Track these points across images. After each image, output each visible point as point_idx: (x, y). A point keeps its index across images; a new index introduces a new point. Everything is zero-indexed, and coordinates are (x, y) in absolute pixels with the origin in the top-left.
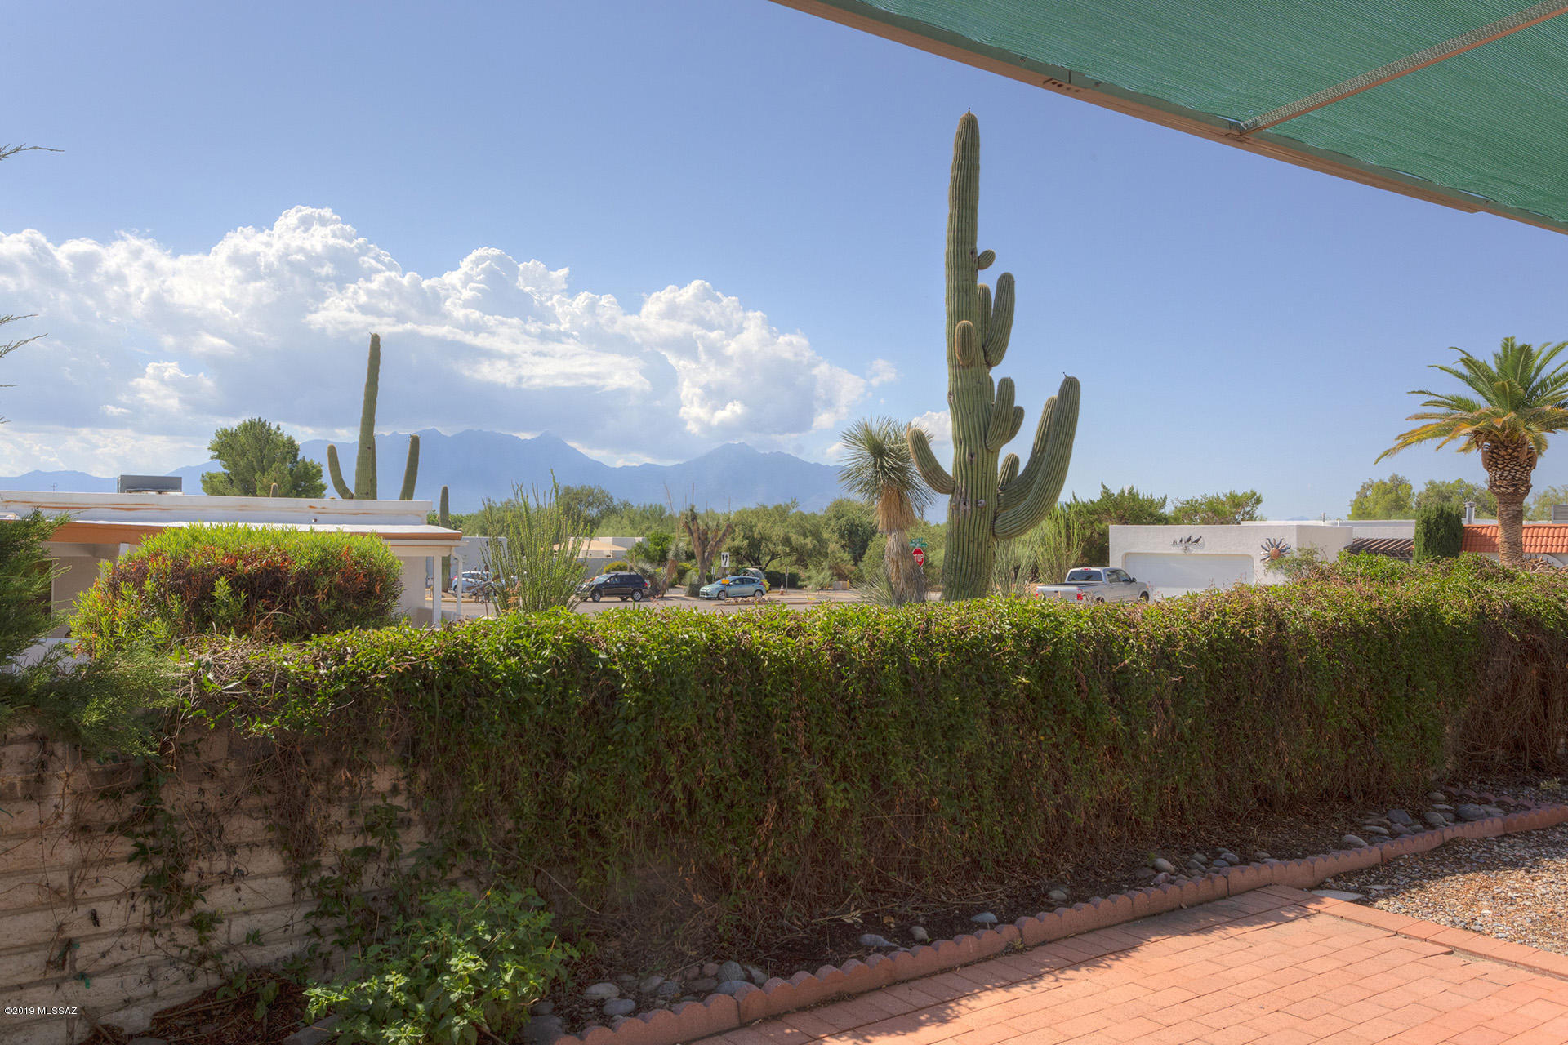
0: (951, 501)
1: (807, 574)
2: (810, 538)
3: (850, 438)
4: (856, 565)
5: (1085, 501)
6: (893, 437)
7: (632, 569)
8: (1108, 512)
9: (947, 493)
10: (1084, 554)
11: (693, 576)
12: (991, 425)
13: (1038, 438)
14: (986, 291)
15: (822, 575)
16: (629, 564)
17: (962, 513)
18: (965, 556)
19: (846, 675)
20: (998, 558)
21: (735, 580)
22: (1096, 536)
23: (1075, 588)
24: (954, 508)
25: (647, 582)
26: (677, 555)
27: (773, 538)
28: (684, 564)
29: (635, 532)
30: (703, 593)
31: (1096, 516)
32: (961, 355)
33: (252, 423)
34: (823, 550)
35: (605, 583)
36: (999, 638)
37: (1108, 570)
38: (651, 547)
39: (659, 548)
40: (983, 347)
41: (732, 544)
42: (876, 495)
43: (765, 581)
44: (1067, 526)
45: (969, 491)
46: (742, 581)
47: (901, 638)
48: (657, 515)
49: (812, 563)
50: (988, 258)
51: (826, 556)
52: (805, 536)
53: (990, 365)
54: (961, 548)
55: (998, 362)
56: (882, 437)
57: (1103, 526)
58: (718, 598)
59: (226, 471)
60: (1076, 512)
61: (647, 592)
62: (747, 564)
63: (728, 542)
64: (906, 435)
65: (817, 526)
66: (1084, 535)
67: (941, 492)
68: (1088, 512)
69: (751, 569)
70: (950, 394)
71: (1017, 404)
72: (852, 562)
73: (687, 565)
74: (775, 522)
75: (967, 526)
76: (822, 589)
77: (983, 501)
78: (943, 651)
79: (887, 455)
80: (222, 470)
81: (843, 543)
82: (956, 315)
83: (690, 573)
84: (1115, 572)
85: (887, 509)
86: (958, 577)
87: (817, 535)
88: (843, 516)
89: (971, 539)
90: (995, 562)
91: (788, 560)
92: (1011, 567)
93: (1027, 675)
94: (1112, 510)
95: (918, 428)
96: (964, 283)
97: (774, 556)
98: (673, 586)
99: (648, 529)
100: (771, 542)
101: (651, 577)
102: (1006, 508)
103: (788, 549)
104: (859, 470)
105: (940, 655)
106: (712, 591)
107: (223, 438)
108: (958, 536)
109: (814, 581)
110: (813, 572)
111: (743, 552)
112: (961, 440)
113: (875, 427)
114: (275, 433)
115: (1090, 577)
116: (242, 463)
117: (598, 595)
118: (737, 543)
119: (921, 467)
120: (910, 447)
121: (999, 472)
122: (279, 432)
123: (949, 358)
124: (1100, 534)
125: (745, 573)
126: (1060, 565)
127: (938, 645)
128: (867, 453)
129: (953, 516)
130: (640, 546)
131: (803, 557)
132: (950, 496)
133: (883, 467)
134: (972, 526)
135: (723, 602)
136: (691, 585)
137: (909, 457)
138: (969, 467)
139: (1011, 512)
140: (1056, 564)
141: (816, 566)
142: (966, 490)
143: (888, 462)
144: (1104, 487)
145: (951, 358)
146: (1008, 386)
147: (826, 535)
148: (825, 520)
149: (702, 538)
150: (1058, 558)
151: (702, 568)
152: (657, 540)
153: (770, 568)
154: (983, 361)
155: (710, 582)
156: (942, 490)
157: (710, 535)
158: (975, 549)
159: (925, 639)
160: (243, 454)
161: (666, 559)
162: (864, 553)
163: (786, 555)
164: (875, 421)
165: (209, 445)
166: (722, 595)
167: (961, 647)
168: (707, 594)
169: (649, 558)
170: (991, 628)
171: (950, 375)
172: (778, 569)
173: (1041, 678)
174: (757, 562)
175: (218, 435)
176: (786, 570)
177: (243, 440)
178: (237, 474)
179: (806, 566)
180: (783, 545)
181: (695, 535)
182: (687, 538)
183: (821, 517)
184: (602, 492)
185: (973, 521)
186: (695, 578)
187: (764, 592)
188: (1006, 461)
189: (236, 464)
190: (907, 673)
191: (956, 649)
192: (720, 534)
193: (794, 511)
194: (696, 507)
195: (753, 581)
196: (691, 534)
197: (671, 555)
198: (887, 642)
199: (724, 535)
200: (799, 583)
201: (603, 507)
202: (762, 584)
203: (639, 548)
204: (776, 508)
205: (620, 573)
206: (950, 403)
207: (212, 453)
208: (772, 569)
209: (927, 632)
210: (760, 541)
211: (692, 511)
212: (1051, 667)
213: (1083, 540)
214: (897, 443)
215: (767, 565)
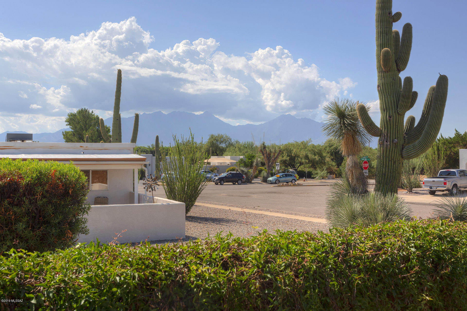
0: (379, 140)
1: (316, 172)
2: (317, 156)
3: (328, 110)
4: (338, 167)
5: (447, 138)
6: (350, 109)
7: (237, 171)
8: (458, 143)
9: (377, 136)
10: (446, 163)
11: (264, 173)
12: (400, 102)
13: (425, 107)
14: (397, 33)
15: (323, 173)
16: (237, 168)
17: (385, 146)
18: (387, 168)
19: (272, 301)
20: (404, 165)
21: (283, 175)
22: (452, 154)
23: (442, 179)
24: (381, 144)
25: (244, 176)
26: (257, 164)
27: (301, 156)
28: (261, 168)
29: (241, 154)
30: (269, 181)
31: (452, 145)
32: (384, 66)
33: (82, 110)
34: (323, 161)
35: (226, 177)
36: (406, 259)
37: (459, 171)
38: (247, 160)
39: (251, 160)
40: (396, 61)
41: (282, 159)
42: (341, 138)
43: (297, 175)
44: (438, 149)
45: (389, 135)
46: (286, 176)
47: (323, 262)
48: (251, 146)
49: (318, 166)
50: (398, 16)
51: (325, 164)
52: (315, 155)
53: (399, 71)
54: (385, 163)
55: (403, 69)
56: (344, 108)
57: (456, 149)
58: (275, 183)
59: (72, 130)
60: (442, 143)
61: (244, 180)
62: (289, 168)
63: (280, 158)
64: (356, 107)
65: (320, 151)
66: (446, 154)
67: (375, 136)
68: (449, 143)
69: (291, 170)
70: (378, 86)
71: (414, 90)
72: (336, 166)
73: (263, 168)
74: (301, 149)
75: (388, 153)
76: (323, 179)
77: (396, 140)
78: (359, 272)
79: (346, 118)
80: (71, 130)
81: (332, 158)
82: (381, 46)
83: (263, 172)
84: (463, 171)
85: (347, 144)
86: (383, 178)
87: (320, 154)
88: (332, 146)
89: (390, 159)
90: (403, 167)
91: (308, 165)
92: (411, 169)
93: (430, 291)
94: (460, 142)
95: (362, 104)
96: (386, 29)
97: (301, 164)
98: (256, 177)
99: (247, 152)
100: (300, 158)
101: (246, 174)
102: (408, 143)
103: (307, 161)
104: (332, 125)
105: (356, 277)
106: (273, 180)
107: (71, 117)
108: (383, 158)
109: (319, 175)
110: (319, 171)
111: (287, 162)
112: (385, 109)
113: (340, 104)
114: (91, 114)
115: (449, 174)
116: (78, 127)
117: (222, 182)
118: (284, 158)
119: (364, 123)
120: (358, 114)
121: (404, 125)
122: (93, 114)
123: (377, 68)
124: (454, 153)
125: (288, 171)
126: (435, 168)
127: (355, 267)
128: (336, 117)
129: (380, 148)
130: (242, 160)
131: (314, 164)
132: (379, 138)
133: (344, 124)
134: (391, 153)
135: (277, 185)
136: (264, 177)
137: (358, 119)
138: (389, 123)
139: (411, 145)
140: (433, 167)
141: (320, 168)
142: (387, 134)
143: (347, 121)
144: (456, 131)
145: (379, 67)
146: (409, 81)
147: (324, 154)
148: (324, 148)
149: (268, 156)
150: (434, 165)
151: (268, 170)
152: (249, 157)
153: (300, 169)
154: (396, 69)
155: (272, 176)
156: (375, 135)
157: (272, 154)
158: (392, 164)
159: (344, 261)
160: (79, 123)
161: (253, 166)
162: (342, 162)
163: (306, 163)
164: (340, 101)
165: (65, 120)
166: (277, 182)
167: (375, 268)
168: (271, 181)
169: (246, 165)
170: (399, 251)
171: (378, 76)
172: (303, 170)
173: (441, 291)
174: (293, 166)
175: (69, 115)
176: (307, 170)
177: (79, 117)
178: (76, 131)
179: (315, 168)
180: (305, 159)
181: (265, 155)
182: (262, 157)
183: (322, 147)
184: (227, 136)
185: (391, 150)
186: (265, 174)
187: (296, 180)
188: (408, 120)
189: (76, 128)
190: (327, 295)
191: (369, 270)
192: (276, 154)
193: (310, 144)
194: (266, 143)
195: (291, 175)
196: (263, 155)
197: (254, 164)
198: (310, 268)
199: (278, 155)
200: (312, 176)
201: (227, 143)
202: (295, 176)
203: (241, 161)
204: (302, 143)
205: (232, 172)
206: (379, 91)
207: (67, 123)
208: (301, 170)
209: (345, 255)
210: (295, 157)
211: (263, 144)
212: (450, 283)
213: (446, 156)
214: (352, 111)
215: (298, 168)
